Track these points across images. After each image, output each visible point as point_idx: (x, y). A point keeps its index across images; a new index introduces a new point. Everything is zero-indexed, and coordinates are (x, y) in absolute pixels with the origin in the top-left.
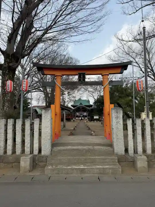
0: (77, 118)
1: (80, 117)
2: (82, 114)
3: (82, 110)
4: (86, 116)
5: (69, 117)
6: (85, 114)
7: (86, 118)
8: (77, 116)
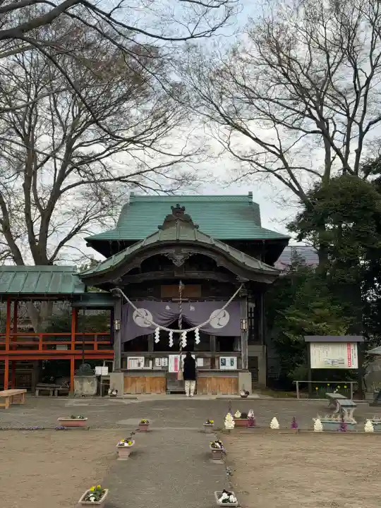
0: (136, 362)
1: (163, 348)
2: (186, 325)
3: (187, 282)
4: (227, 344)
5: (62, 349)
6: (219, 319)
7: (229, 362)
8: (140, 344)
